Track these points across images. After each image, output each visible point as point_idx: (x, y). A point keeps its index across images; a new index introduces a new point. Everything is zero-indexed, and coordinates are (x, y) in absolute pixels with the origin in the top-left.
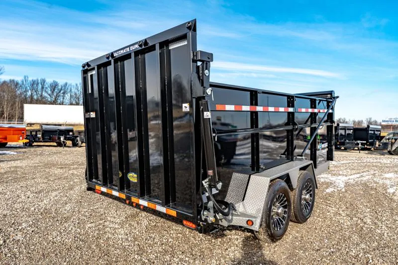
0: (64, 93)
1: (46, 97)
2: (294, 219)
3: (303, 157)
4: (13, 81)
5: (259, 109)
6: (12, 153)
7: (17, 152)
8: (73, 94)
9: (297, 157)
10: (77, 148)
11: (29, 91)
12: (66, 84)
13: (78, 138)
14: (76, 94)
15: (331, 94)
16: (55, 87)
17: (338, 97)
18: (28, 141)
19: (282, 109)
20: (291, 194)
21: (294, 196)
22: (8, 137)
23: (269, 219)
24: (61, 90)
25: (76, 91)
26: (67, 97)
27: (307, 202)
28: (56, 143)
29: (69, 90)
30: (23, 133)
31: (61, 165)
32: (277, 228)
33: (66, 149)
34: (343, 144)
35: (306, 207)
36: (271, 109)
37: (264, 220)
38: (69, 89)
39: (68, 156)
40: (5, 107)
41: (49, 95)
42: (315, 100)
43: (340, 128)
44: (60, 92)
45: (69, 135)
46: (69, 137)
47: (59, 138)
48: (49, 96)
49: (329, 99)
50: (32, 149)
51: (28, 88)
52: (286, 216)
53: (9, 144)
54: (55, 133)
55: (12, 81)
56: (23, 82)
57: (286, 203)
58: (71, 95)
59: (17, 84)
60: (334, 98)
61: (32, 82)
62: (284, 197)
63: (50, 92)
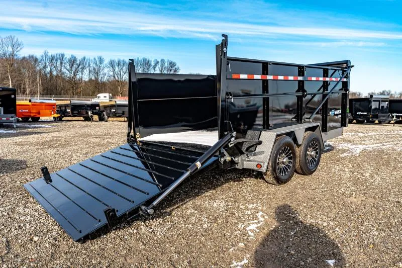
0: (82, 68)
1: (66, 73)
2: (300, 171)
3: (311, 120)
4: (33, 56)
5: (270, 77)
6: (47, 126)
7: (50, 125)
8: (92, 69)
9: (306, 120)
10: (104, 123)
11: (49, 67)
12: (84, 58)
13: (105, 113)
14: (94, 69)
15: (346, 63)
16: (73, 62)
17: (353, 66)
18: (59, 115)
19: (291, 78)
20: (297, 150)
21: (300, 152)
22: (42, 112)
23: (275, 165)
24: (79, 65)
25: (94, 65)
26: (86, 72)
27: (313, 158)
28: (84, 117)
29: (88, 65)
30: (54, 108)
31: (95, 135)
32: (283, 173)
33: (93, 123)
34: (377, 117)
35: (312, 162)
36: (281, 78)
37: (270, 165)
38: (87, 63)
39: (98, 129)
40: (27, 83)
41: (68, 70)
42: (328, 69)
43: (373, 99)
44: (79, 67)
45: (96, 109)
46: (95, 112)
47: (87, 113)
48: (68, 73)
49: (344, 68)
50: (64, 123)
51: (47, 64)
52: (291, 165)
53: (42, 118)
54: (83, 108)
55: (31, 57)
56: (42, 57)
57: (292, 155)
58: (89, 70)
59: (36, 60)
60: (349, 67)
61: (51, 57)
62: (289, 150)
63: (68, 67)
